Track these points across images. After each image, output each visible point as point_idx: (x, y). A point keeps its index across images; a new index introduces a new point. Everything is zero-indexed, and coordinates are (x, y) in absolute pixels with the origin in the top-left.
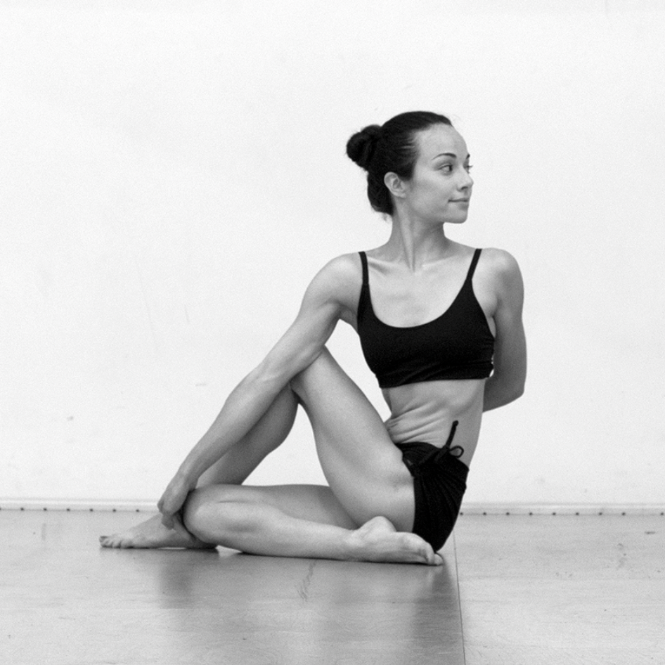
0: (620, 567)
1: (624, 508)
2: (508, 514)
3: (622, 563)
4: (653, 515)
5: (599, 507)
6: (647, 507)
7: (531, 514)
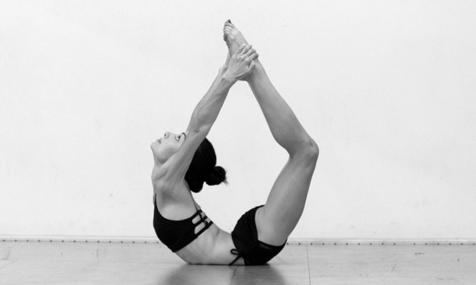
0: (393, 271)
1: (395, 241)
2: (335, 244)
3: (394, 269)
4: (410, 245)
5: (382, 241)
6: (406, 240)
7: (347, 244)
